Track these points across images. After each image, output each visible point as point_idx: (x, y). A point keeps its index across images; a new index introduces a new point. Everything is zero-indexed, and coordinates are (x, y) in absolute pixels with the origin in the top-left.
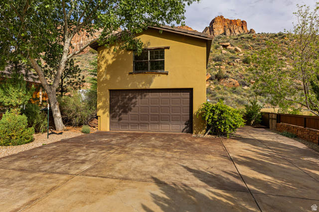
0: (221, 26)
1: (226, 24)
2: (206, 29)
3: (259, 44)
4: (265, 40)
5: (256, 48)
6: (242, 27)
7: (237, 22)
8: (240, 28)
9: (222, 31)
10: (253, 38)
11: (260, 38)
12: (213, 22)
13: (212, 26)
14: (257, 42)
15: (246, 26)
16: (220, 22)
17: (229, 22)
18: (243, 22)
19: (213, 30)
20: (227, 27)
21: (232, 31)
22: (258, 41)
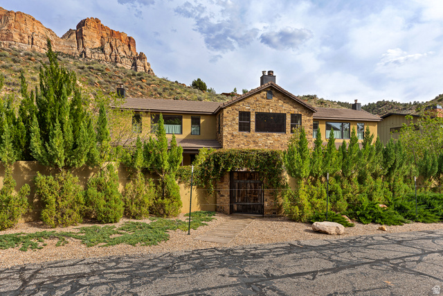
0: (95, 35)
1: (105, 35)
2: (70, 32)
3: (109, 82)
4: (119, 77)
5: (104, 86)
6: (129, 46)
7: (122, 37)
8: (126, 47)
9: (98, 44)
10: (106, 72)
11: (114, 73)
12: (82, 24)
13: (81, 31)
14: (108, 79)
15: (135, 45)
16: (95, 27)
17: (109, 33)
18: (130, 38)
19: (82, 38)
20: (106, 40)
21: (114, 48)
22: (111, 78)
